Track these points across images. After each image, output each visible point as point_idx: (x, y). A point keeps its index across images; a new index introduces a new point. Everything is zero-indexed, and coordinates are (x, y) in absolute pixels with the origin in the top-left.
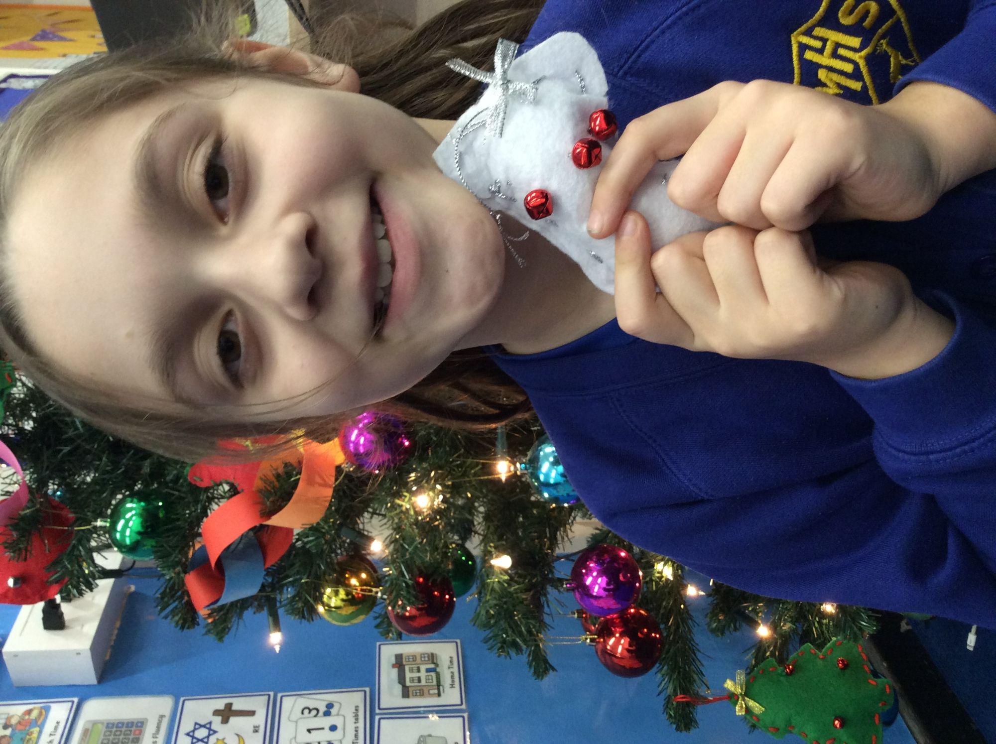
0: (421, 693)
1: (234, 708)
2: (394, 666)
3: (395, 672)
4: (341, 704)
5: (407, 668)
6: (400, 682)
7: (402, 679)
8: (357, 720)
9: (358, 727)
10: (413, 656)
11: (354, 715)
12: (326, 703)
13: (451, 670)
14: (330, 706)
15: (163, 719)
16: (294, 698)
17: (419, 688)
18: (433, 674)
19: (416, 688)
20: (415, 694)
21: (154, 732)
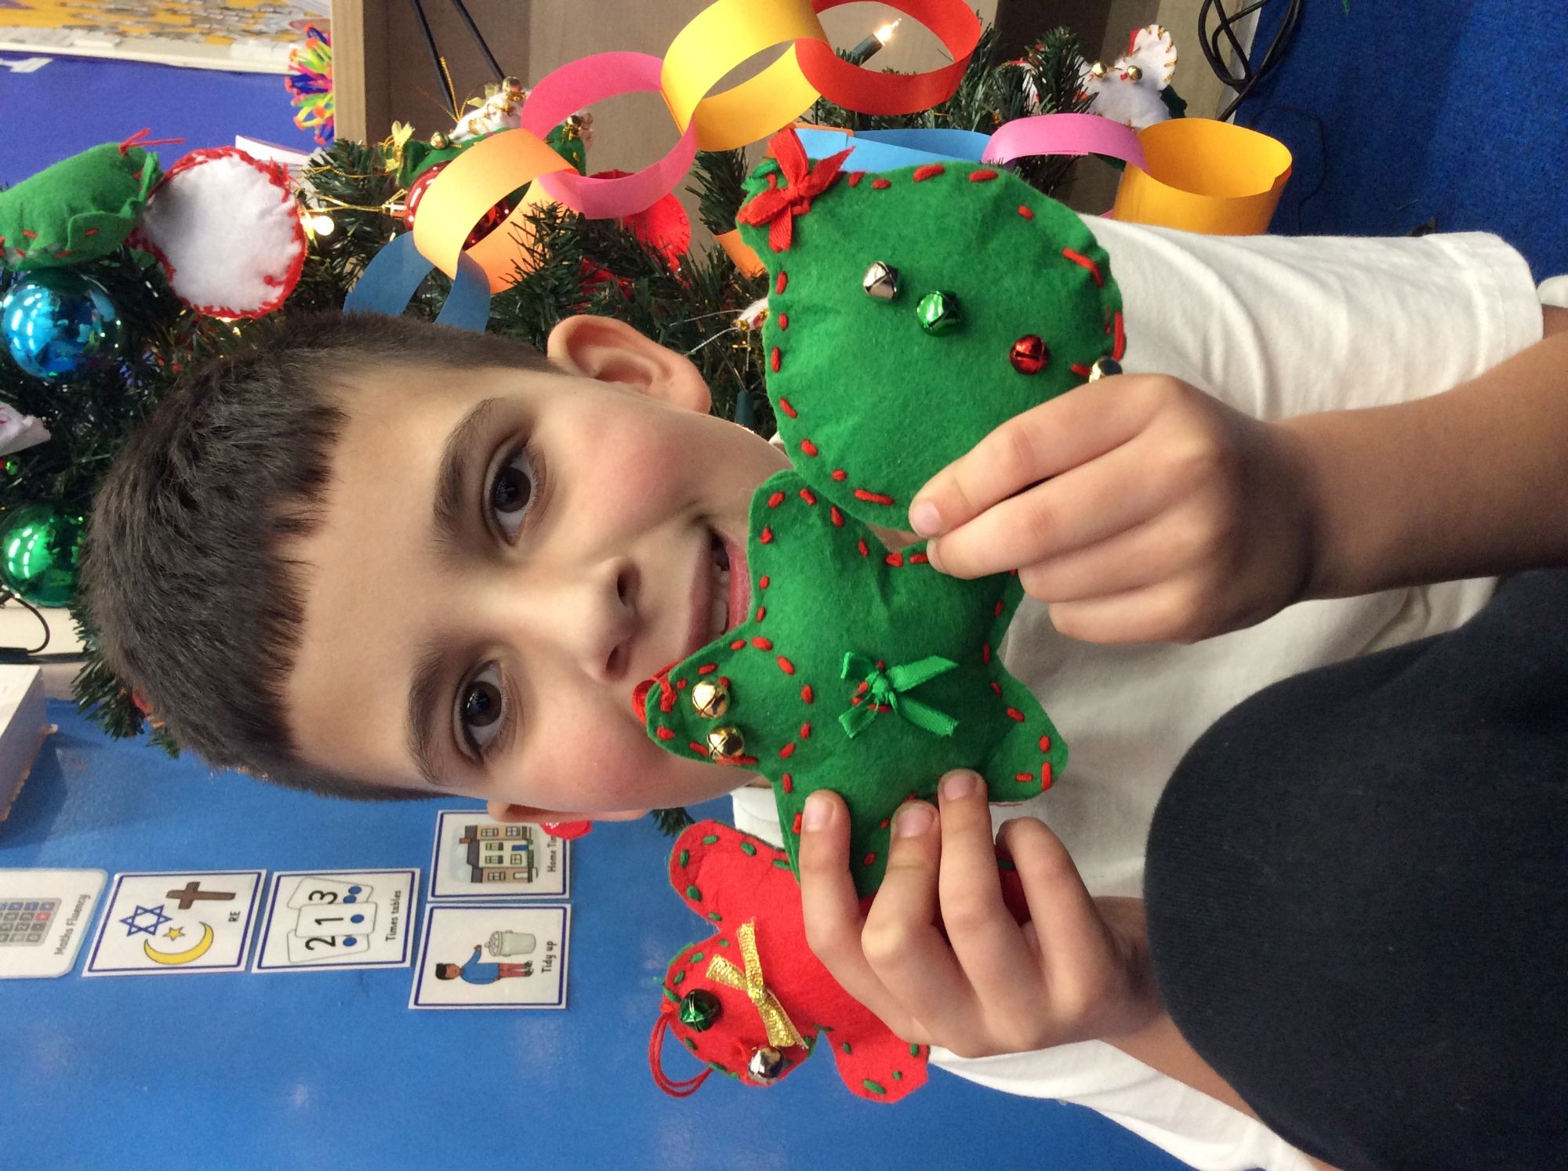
0: (502, 877)
1: (201, 888)
2: (461, 841)
3: (463, 850)
4: (372, 889)
5: (482, 845)
6: (469, 862)
7: (473, 858)
8: (396, 909)
9: (397, 919)
10: (494, 830)
11: (393, 902)
12: (349, 886)
13: (551, 848)
14: (355, 890)
15: (86, 900)
16: (299, 879)
17: (499, 871)
18: (523, 854)
19: (493, 871)
20: (491, 878)
21: (70, 917)
